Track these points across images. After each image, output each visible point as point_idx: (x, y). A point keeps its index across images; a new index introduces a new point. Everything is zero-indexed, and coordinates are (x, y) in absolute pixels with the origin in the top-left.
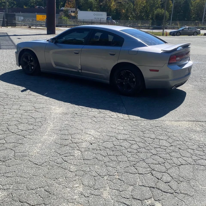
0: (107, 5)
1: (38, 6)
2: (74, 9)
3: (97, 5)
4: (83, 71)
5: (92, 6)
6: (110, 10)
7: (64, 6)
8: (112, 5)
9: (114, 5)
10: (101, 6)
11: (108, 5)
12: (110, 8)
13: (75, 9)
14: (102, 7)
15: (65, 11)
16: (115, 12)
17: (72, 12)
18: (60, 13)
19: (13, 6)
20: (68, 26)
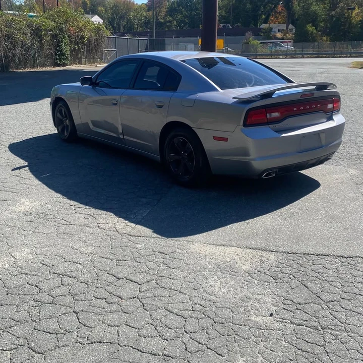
0: (344, 15)
1: (223, 25)
2: (284, 27)
3: (326, 15)
4: (125, 137)
5: (317, 18)
6: (350, 23)
7: (266, 21)
8: (353, 15)
9: (358, 14)
10: (332, 16)
11: (346, 15)
12: (350, 20)
13: (286, 25)
14: (334, 19)
15: (264, 31)
16: (360, 27)
17: (279, 31)
18: (247, 34)
19: (183, 26)
20: (258, 57)
